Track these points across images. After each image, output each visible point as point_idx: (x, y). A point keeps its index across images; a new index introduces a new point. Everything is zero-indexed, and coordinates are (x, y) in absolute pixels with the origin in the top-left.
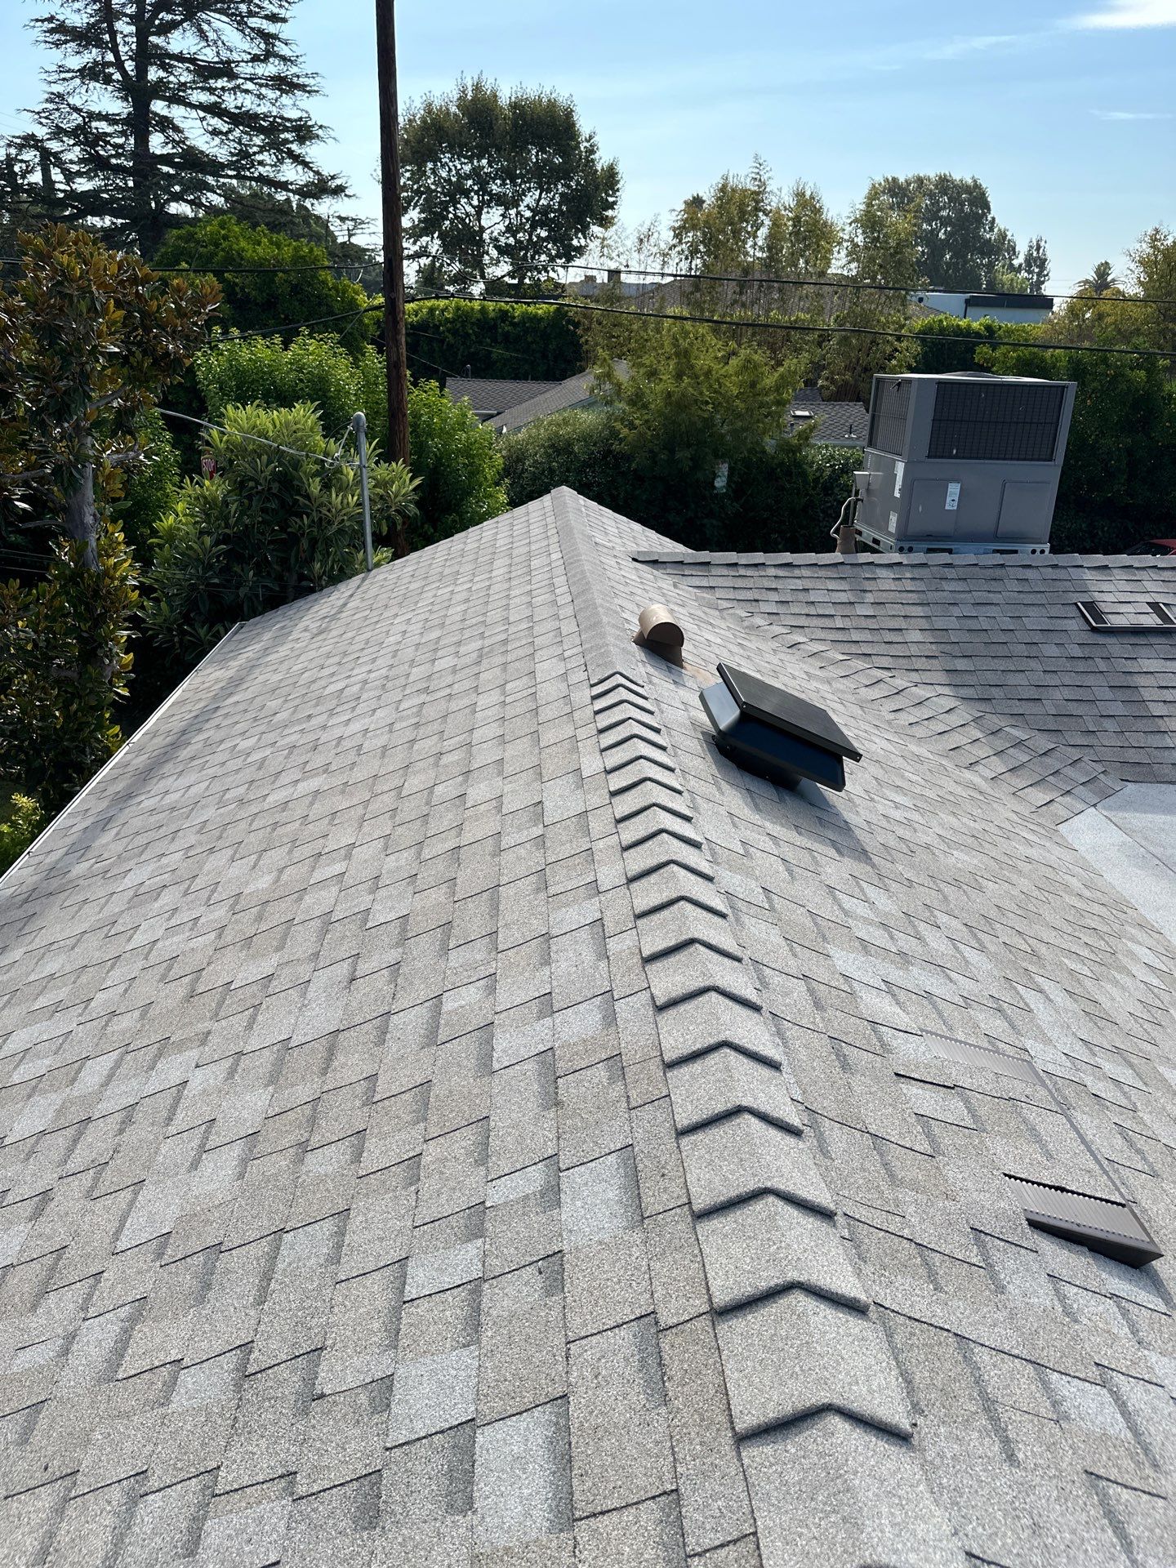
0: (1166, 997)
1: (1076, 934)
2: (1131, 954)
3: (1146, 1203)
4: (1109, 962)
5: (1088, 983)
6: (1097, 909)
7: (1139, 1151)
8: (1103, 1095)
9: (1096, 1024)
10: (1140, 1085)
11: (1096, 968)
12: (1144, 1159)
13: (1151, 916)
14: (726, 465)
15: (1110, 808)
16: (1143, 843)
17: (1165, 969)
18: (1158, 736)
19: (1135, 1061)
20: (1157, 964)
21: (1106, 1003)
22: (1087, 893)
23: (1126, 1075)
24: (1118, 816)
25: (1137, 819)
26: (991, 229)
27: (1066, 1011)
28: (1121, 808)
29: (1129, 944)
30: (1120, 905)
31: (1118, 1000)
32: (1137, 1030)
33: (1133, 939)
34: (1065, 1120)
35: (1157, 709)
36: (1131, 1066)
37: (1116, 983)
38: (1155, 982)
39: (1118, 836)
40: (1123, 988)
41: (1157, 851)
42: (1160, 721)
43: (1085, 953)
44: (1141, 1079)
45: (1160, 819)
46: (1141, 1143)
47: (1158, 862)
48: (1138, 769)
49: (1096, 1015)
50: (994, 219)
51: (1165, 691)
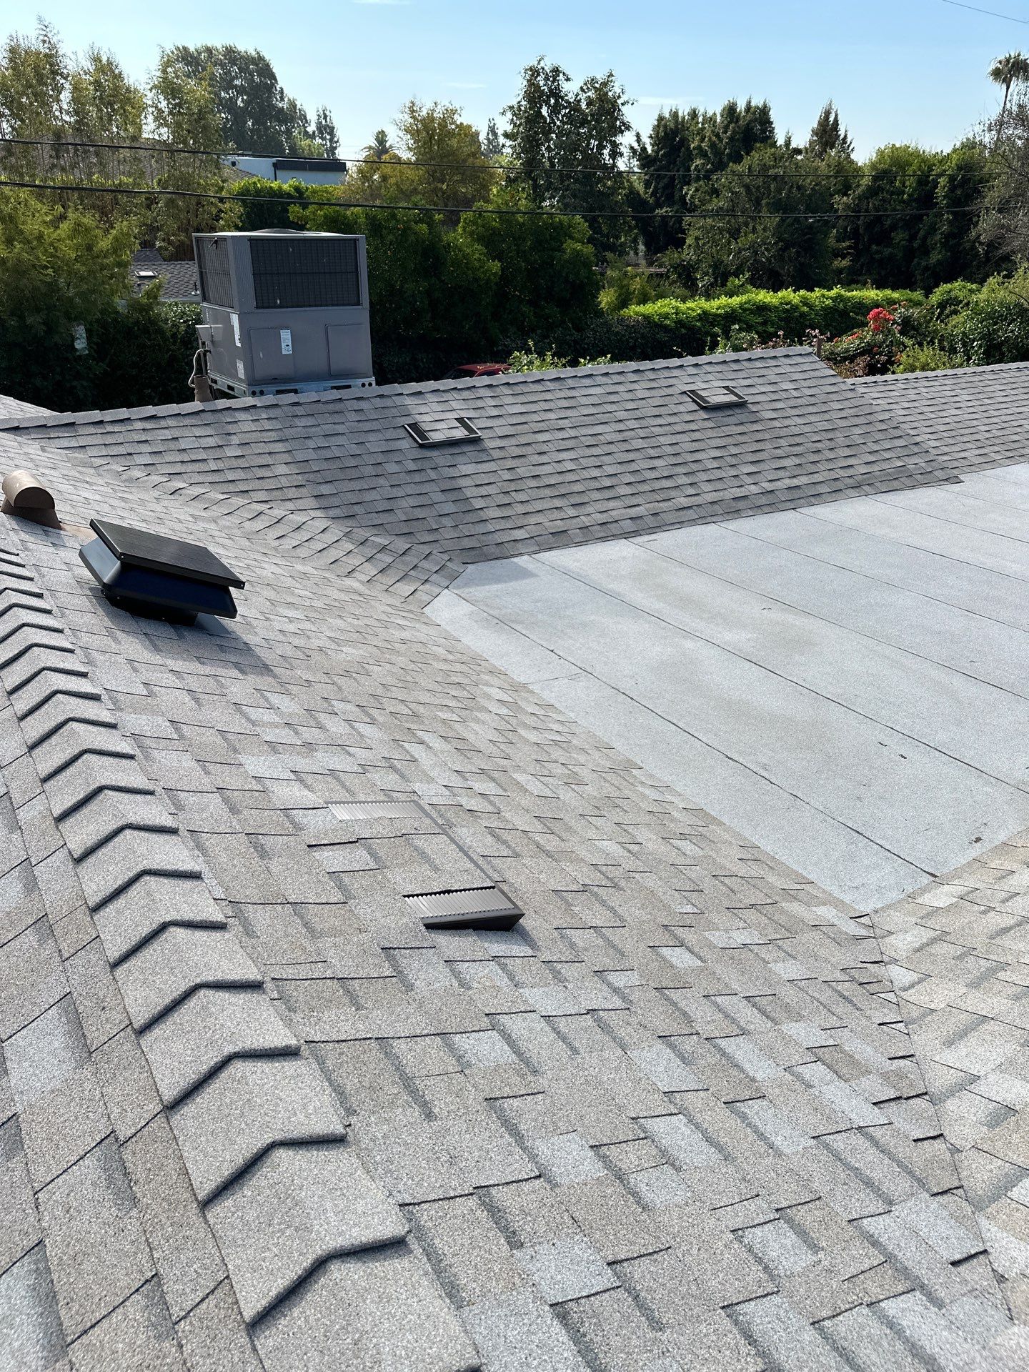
0: (513, 721)
1: (445, 691)
2: (488, 697)
3: (510, 876)
4: (471, 706)
5: (457, 726)
6: (458, 667)
7: (504, 842)
8: (475, 809)
9: (465, 756)
10: (501, 792)
11: (464, 713)
12: (509, 847)
13: (497, 664)
14: (83, 327)
15: (458, 587)
16: (485, 609)
17: (511, 700)
18: (482, 525)
19: (496, 775)
20: (506, 698)
21: (471, 737)
22: (450, 657)
23: (490, 788)
24: (465, 592)
25: (480, 592)
26: (282, 99)
27: (442, 752)
28: (466, 585)
29: (485, 688)
30: (475, 660)
31: (480, 733)
32: (495, 751)
33: (487, 684)
34: (446, 838)
35: (478, 504)
36: (493, 780)
37: (477, 720)
38: (505, 711)
39: (467, 608)
40: (483, 723)
41: (495, 613)
42: (481, 512)
43: (453, 703)
44: (501, 787)
45: (495, 588)
46: (506, 836)
47: (497, 621)
48: (473, 553)
49: (465, 749)
50: (282, 89)
51: (480, 488)
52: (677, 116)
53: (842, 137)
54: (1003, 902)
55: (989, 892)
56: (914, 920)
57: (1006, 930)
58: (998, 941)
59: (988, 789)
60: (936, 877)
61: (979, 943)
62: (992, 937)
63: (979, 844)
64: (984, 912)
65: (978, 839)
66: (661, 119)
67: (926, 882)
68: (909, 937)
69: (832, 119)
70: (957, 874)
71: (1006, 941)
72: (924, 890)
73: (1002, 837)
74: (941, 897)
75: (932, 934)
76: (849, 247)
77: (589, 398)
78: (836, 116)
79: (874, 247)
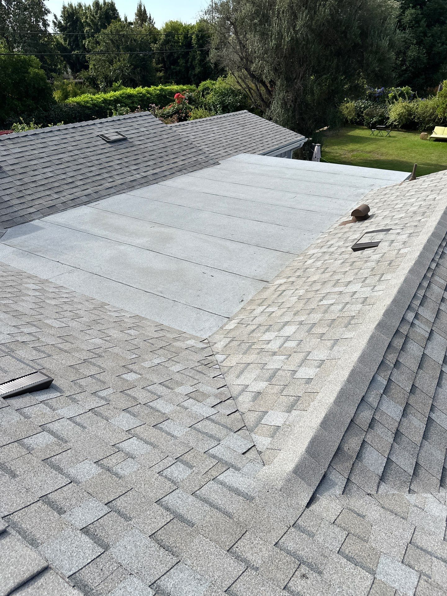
0: (43, 297)
1: (4, 290)
2: (28, 289)
3: (47, 366)
4: (19, 295)
5: (12, 306)
6: (10, 278)
7: (42, 352)
8: (26, 340)
9: (18, 318)
10: (39, 330)
11: (15, 299)
12: (45, 353)
13: (31, 273)
15: (4, 240)
16: (20, 248)
17: (40, 288)
18: (11, 208)
19: (35, 323)
20: (37, 287)
21: (20, 309)
22: (5, 274)
23: (33, 330)
24: (8, 242)
25: (16, 241)
27: (5, 319)
28: (8, 239)
29: (25, 285)
30: (19, 273)
31: (25, 306)
32: (35, 313)
33: (26, 283)
34: (9, 357)
35: (6, 198)
36: (34, 326)
37: (23, 301)
38: (37, 294)
39: (11, 249)
40: (26, 301)
41: (26, 249)
42: (9, 202)
43: (9, 295)
44: (39, 328)
45: (23, 237)
46: (43, 349)
47: (27, 253)
48: (9, 222)
49: (17, 315)
51: (6, 191)
52: (72, 7)
53: (149, 17)
54: (252, 321)
55: (247, 319)
56: (223, 336)
57: (254, 330)
58: (251, 335)
59: (243, 281)
60: (229, 318)
61: (245, 338)
62: (249, 335)
63: (243, 302)
64: (246, 326)
65: (242, 301)
66: (64, 8)
67: (226, 321)
68: (222, 343)
69: (143, 8)
70: (237, 315)
71: (254, 335)
72: (226, 324)
73: (250, 297)
74: (232, 325)
75: (229, 339)
76: (162, 67)
77: (53, 142)
78: (144, 7)
79: (172, 67)
